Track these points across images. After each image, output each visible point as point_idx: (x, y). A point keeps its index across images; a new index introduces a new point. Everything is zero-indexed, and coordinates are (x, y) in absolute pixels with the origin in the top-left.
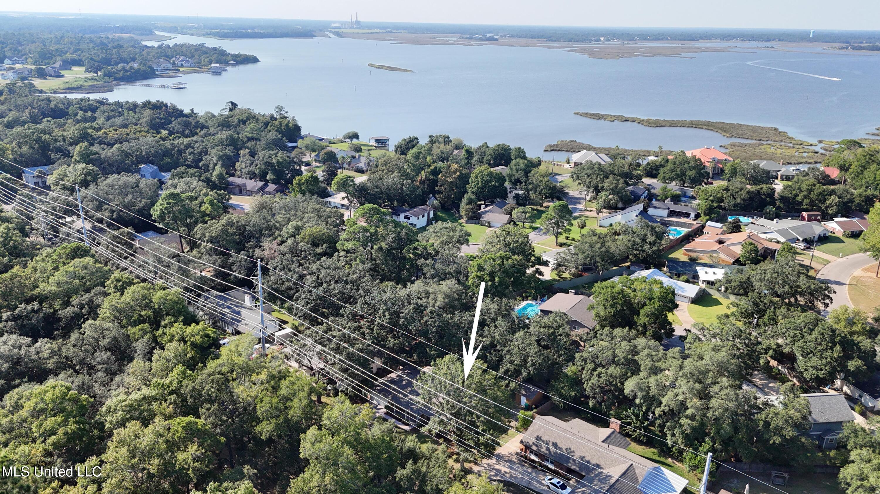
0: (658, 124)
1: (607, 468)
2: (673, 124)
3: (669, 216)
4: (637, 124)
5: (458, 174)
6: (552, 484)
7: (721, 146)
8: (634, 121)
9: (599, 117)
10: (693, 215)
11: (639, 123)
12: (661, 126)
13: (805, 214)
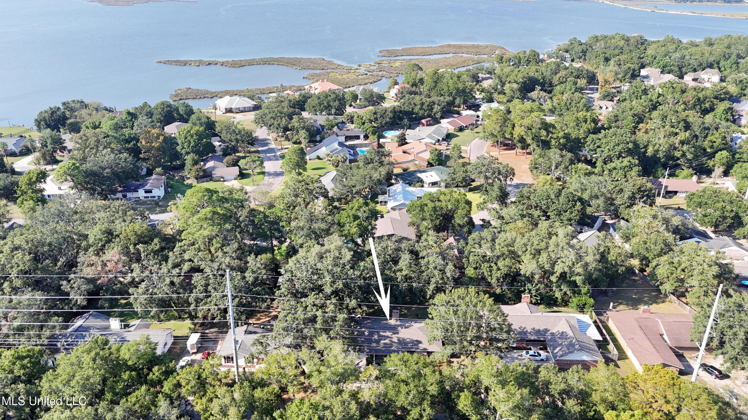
0: (240, 65)
1: (553, 329)
2: (251, 63)
3: (346, 141)
4: (221, 67)
5: (161, 138)
6: (531, 355)
7: (304, 78)
8: (217, 64)
9: (185, 63)
10: (362, 136)
11: (222, 65)
12: (243, 66)
13: (423, 121)
